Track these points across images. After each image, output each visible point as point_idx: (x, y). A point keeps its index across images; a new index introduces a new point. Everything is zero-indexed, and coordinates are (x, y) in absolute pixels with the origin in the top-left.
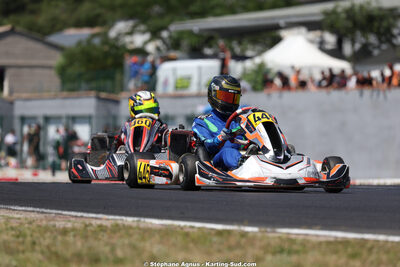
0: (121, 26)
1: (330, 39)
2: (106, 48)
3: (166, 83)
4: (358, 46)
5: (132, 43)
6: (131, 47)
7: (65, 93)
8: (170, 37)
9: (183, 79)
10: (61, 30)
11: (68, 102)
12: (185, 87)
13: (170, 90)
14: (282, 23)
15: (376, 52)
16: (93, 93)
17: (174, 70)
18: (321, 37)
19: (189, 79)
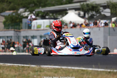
0: (21, 10)
1: (82, 13)
2: (17, 16)
3: (34, 26)
4: (90, 15)
5: (25, 15)
6: (24, 16)
7: (5, 30)
8: (36, 13)
9: (39, 25)
10: (5, 11)
11: (6, 32)
12: (40, 28)
13: (36, 28)
14: (67, 9)
15: (95, 17)
16: (13, 30)
17: (37, 22)
18: (79, 12)
19: (41, 25)
